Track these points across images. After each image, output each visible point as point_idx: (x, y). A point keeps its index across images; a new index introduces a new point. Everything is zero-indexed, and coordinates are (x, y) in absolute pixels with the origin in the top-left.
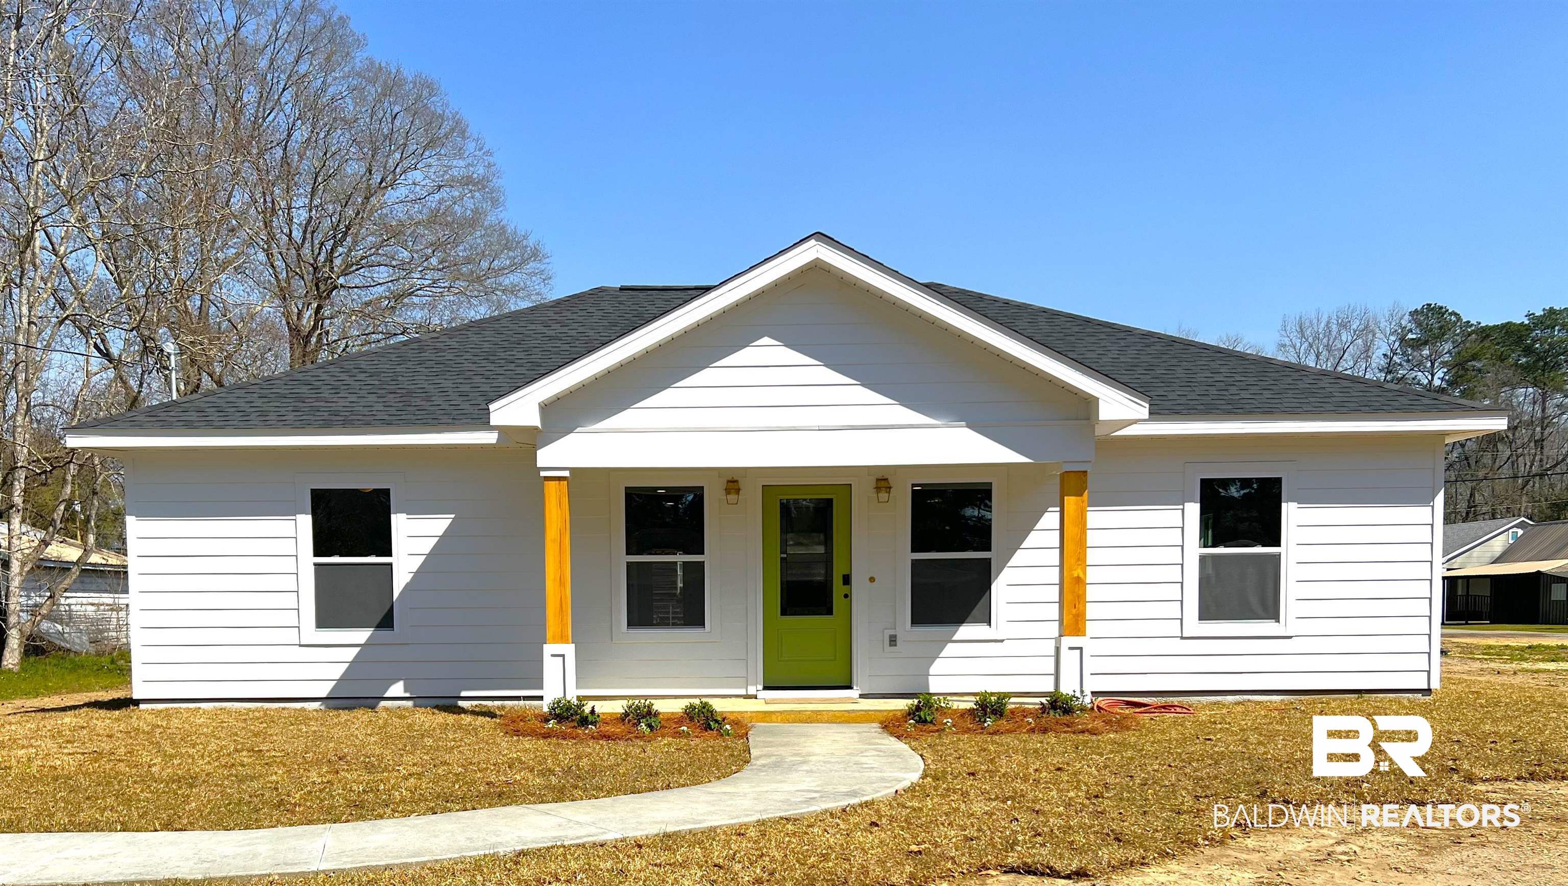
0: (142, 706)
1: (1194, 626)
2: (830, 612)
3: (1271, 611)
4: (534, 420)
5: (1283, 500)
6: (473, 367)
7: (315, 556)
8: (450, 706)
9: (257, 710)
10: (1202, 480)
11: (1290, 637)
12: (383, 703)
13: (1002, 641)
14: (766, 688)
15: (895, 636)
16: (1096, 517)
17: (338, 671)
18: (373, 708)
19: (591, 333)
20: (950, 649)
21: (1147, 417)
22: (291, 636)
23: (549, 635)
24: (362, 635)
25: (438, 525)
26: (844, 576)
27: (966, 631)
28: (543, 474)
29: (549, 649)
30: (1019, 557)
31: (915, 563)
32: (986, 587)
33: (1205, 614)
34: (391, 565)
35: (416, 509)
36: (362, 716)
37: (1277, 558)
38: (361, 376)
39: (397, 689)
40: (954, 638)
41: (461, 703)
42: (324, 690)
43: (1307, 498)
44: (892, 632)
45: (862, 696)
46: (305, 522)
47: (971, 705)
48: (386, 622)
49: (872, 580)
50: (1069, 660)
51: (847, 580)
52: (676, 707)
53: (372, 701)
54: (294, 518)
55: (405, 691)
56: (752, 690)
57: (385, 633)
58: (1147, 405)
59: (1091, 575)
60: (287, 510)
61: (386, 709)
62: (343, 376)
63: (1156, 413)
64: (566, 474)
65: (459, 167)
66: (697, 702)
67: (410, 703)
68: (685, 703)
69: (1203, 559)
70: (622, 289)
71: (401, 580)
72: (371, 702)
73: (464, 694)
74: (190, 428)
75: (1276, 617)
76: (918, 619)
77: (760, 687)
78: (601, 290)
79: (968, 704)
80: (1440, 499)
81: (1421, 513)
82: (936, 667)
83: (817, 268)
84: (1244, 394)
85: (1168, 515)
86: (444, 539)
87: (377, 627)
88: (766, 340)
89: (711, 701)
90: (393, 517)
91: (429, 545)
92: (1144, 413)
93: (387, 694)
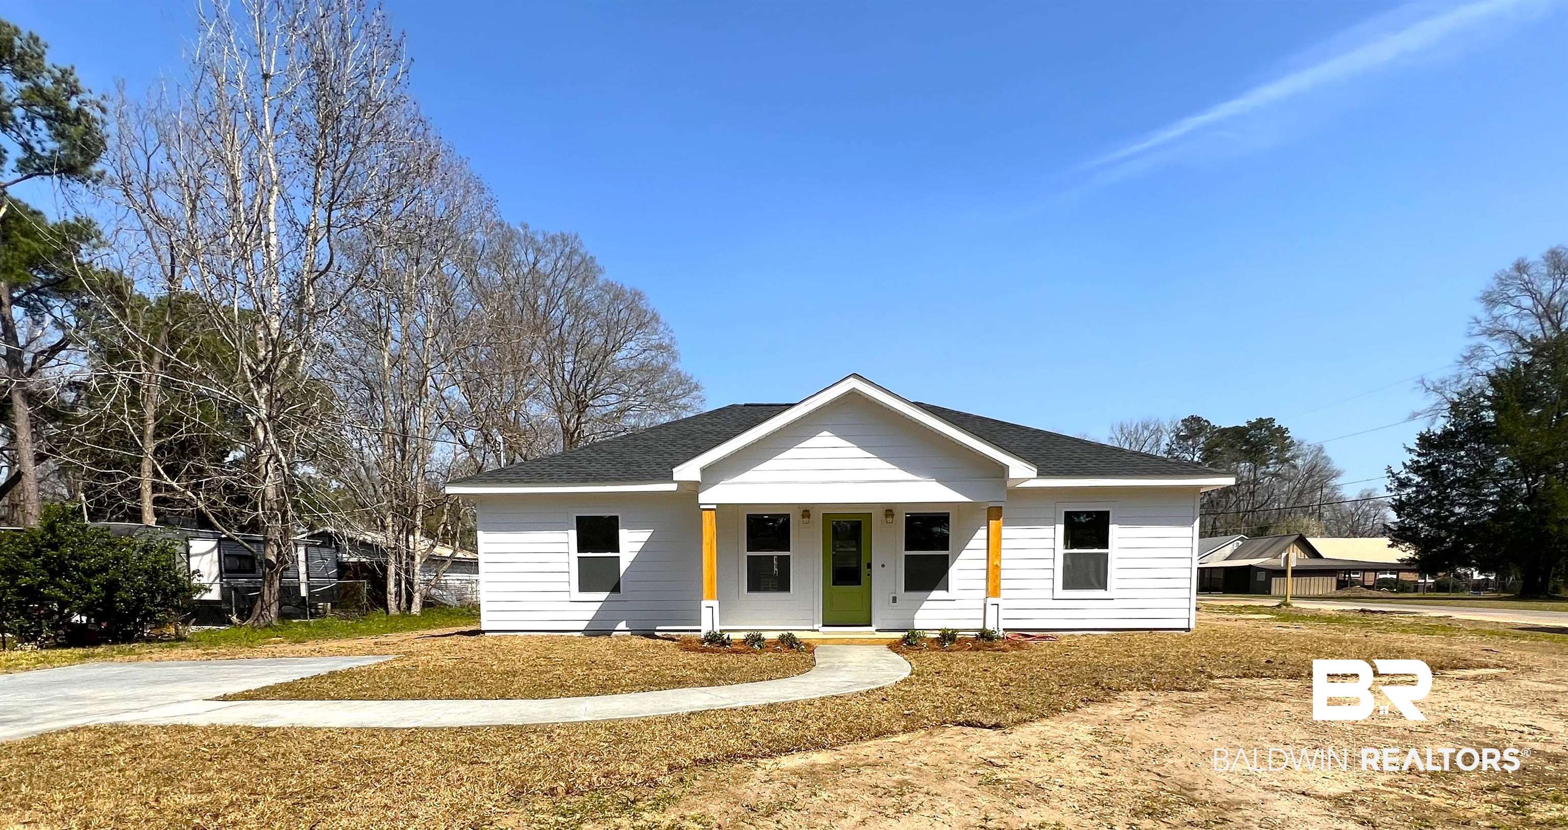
0: (486, 634)
1: (1060, 592)
2: (859, 584)
3: (1102, 584)
4: (697, 477)
5: (1110, 524)
6: (664, 449)
7: (578, 552)
8: (650, 635)
9: (547, 636)
10: (1065, 513)
11: (1113, 599)
12: (614, 633)
13: (955, 600)
14: (824, 626)
15: (896, 598)
16: (1007, 532)
17: (590, 616)
18: (609, 635)
19: (728, 430)
20: (926, 605)
21: (1035, 476)
22: (565, 596)
23: (705, 596)
24: (603, 596)
25: (644, 535)
26: (867, 564)
27: (935, 594)
28: (702, 507)
29: (704, 603)
31: (907, 557)
32: (945, 571)
33: (1066, 586)
34: (619, 558)
35: (632, 526)
36: (603, 640)
37: (1106, 555)
38: (603, 454)
39: (622, 625)
40: (928, 599)
41: (656, 633)
42: (582, 626)
43: (1123, 522)
44: (894, 596)
45: (877, 630)
46: (573, 534)
47: (938, 636)
48: (616, 589)
49: (883, 566)
50: (991, 610)
51: (869, 566)
52: (774, 636)
54: (567, 532)
55: (627, 627)
56: (816, 627)
57: (615, 595)
58: (1036, 470)
59: (1004, 564)
60: (563, 528)
61: (617, 636)
62: (593, 454)
63: (1041, 474)
64: (715, 507)
65: (655, 339)
66: (785, 633)
67: (629, 633)
68: (780, 633)
69: (1065, 555)
70: (746, 405)
71: (624, 566)
72: (608, 633)
73: (658, 628)
74: (511, 482)
75: (1105, 587)
76: (908, 588)
77: (821, 625)
78: (733, 407)
79: (936, 635)
80: (1197, 523)
81: (1186, 531)
82: (919, 615)
83: (853, 394)
84: (1089, 465)
85: (1047, 531)
86: (647, 544)
87: (611, 592)
88: (825, 433)
89: (793, 633)
90: (620, 531)
91: (639, 546)
92: (1034, 475)
93: (617, 628)
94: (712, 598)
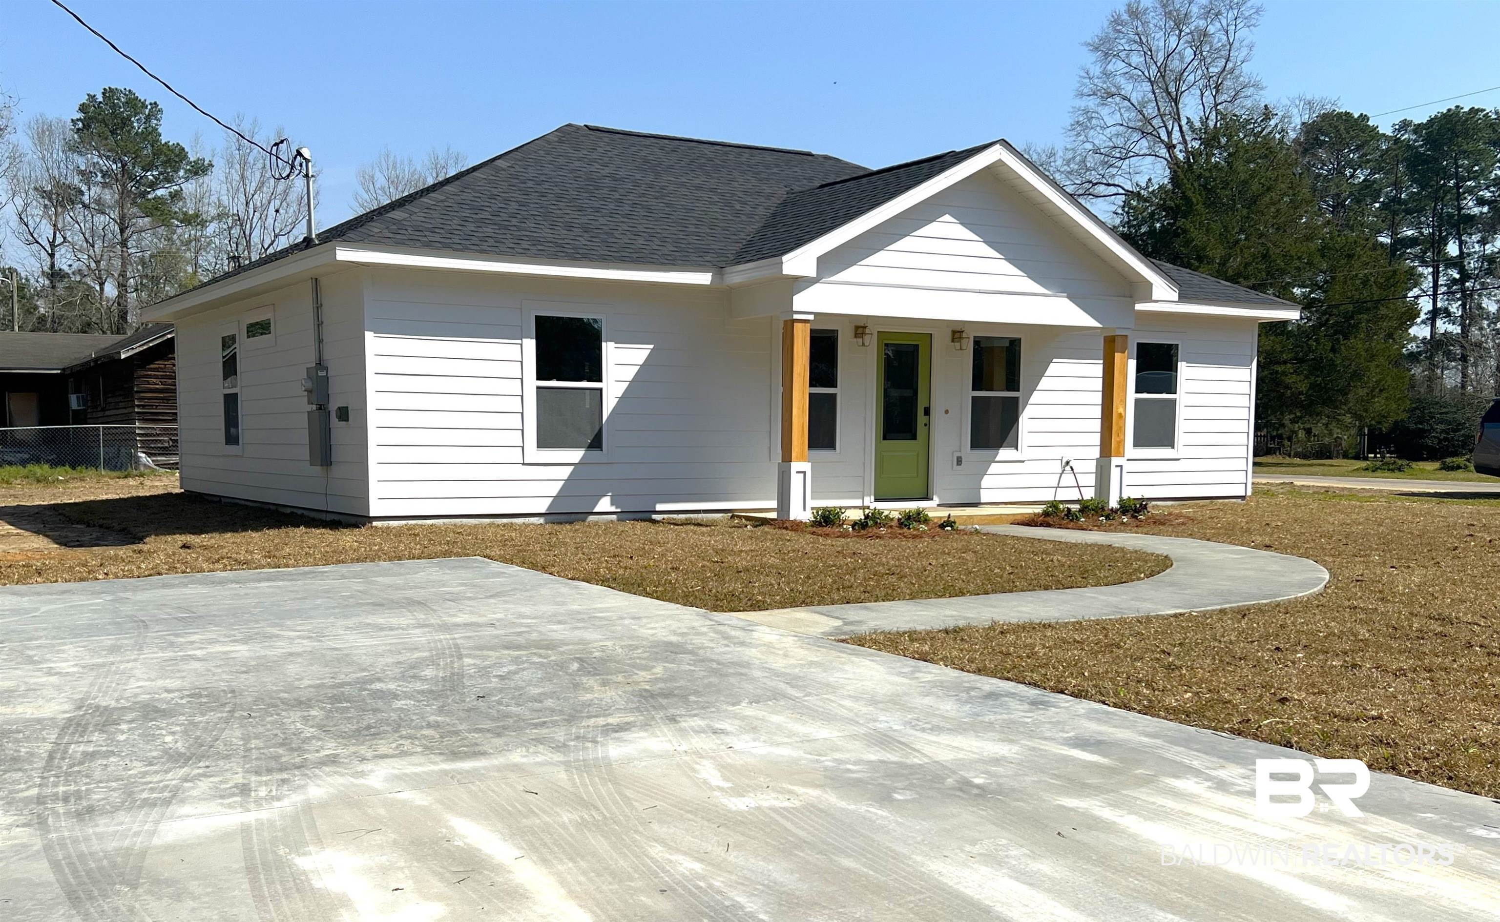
0: (375, 524)
1: (1131, 451)
2: (914, 437)
3: (1170, 441)
4: (811, 271)
5: (1179, 358)
7: (538, 379)
8: (647, 518)
9: (490, 525)
10: (1138, 344)
11: (1178, 459)
12: (591, 518)
13: (1023, 462)
14: (876, 500)
15: (961, 457)
17: (554, 489)
18: (584, 520)
20: (994, 468)
21: (1176, 299)
22: (517, 455)
23: (794, 455)
24: (576, 455)
25: (639, 354)
26: (925, 408)
27: (1004, 453)
28: (796, 317)
29: (795, 467)
30: (1036, 397)
31: (974, 399)
32: (1015, 420)
33: (1136, 442)
34: (601, 390)
35: (625, 338)
36: (573, 530)
37: (1174, 402)
39: (605, 504)
40: (997, 459)
41: (654, 517)
42: (542, 506)
43: (1193, 360)
44: (959, 454)
45: (939, 506)
46: (530, 346)
48: (596, 443)
49: (947, 412)
50: (1115, 474)
51: (927, 412)
53: (582, 516)
54: (519, 342)
55: (612, 504)
56: (867, 502)
57: (595, 453)
58: (1179, 291)
60: (514, 335)
61: (596, 524)
63: (1184, 298)
64: (811, 317)
67: (618, 518)
69: (1137, 401)
71: (609, 404)
73: (662, 507)
75: (1172, 445)
76: (975, 445)
77: (873, 498)
80: (1254, 364)
81: (1244, 373)
82: (986, 482)
83: (999, 164)
86: (645, 368)
87: (588, 447)
88: (947, 218)
90: (604, 344)
91: (630, 373)
92: (1175, 296)
93: (595, 510)
94: (801, 459)
